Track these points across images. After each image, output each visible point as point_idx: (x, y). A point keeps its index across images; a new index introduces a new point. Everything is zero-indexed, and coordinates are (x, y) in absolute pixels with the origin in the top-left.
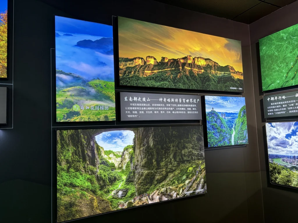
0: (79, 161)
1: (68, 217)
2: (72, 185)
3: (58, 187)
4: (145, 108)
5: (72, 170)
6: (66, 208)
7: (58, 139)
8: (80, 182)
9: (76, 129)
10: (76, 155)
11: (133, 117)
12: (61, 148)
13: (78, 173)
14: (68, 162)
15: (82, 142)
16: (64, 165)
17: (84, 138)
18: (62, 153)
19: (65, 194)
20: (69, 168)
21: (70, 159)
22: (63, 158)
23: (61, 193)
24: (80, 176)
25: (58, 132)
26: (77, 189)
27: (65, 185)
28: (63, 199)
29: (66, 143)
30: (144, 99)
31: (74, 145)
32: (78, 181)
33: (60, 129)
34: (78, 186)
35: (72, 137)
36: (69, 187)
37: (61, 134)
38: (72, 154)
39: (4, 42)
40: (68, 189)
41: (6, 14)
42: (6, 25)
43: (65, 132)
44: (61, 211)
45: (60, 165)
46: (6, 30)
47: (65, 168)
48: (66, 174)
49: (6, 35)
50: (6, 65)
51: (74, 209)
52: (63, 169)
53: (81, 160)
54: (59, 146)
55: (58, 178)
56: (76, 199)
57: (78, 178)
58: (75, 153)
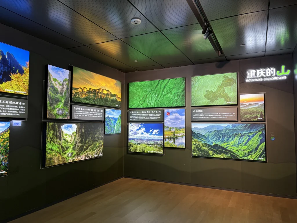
0: (55, 138)
1: (50, 164)
2: (52, 150)
3: (46, 150)
4: (81, 114)
5: (52, 142)
6: (49, 160)
7: (47, 127)
8: (55, 148)
9: (54, 122)
10: (54, 135)
11: (76, 118)
12: (48, 131)
13: (54, 144)
14: (50, 138)
15: (56, 129)
16: (49, 140)
17: (57, 127)
18: (49, 134)
19: (49, 154)
20: (51, 141)
21: (51, 137)
22: (49, 136)
23: (47, 153)
24: (55, 145)
25: (47, 123)
26: (54, 151)
27: (49, 149)
28: (48, 156)
29: (50, 129)
30: (81, 109)
31: (54, 130)
32: (54, 147)
33: (49, 122)
34: (54, 150)
35: (52, 126)
36: (51, 150)
37: (48, 124)
38: (52, 134)
39: (27, 77)
40: (50, 151)
41: (29, 63)
42: (29, 68)
43: (50, 123)
44: (47, 162)
45: (48, 139)
46: (28, 71)
47: (49, 141)
48: (50, 144)
49: (28, 73)
50: (28, 89)
51: (52, 161)
52: (48, 142)
53: (56, 137)
54: (47, 130)
55: (46, 146)
56: (53, 156)
57: (54, 146)
58: (53, 134)
